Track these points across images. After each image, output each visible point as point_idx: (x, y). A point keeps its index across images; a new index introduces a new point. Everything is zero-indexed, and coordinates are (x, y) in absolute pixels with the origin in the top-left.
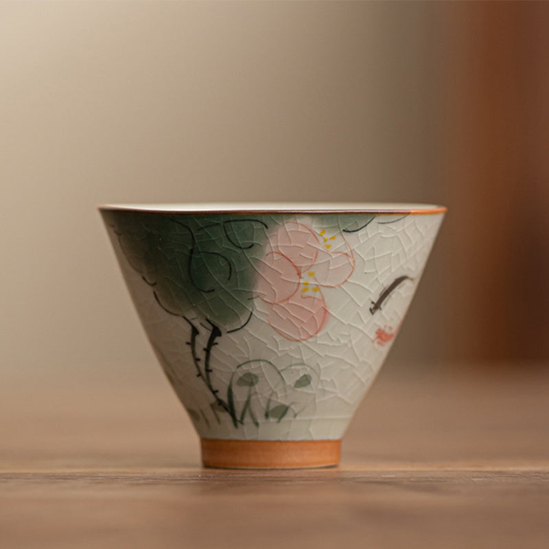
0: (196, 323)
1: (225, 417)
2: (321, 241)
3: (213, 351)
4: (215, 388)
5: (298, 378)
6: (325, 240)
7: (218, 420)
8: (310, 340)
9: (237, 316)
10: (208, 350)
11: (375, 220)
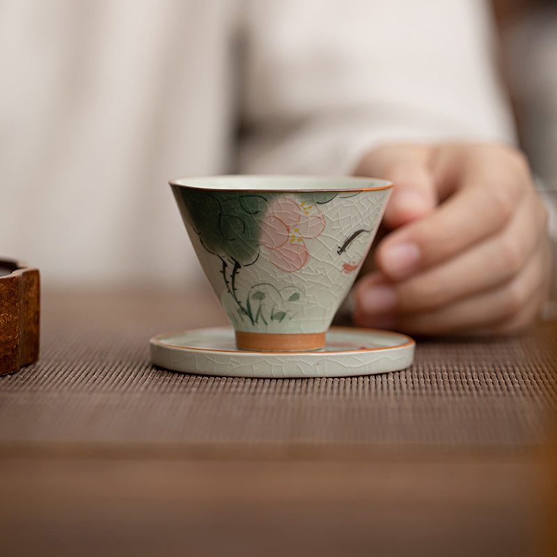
0: (225, 260)
1: (247, 318)
2: (302, 209)
3: (236, 277)
4: (239, 300)
5: (291, 295)
6: (305, 209)
7: (242, 320)
8: (297, 272)
9: (249, 256)
10: (233, 277)
11: (338, 196)
